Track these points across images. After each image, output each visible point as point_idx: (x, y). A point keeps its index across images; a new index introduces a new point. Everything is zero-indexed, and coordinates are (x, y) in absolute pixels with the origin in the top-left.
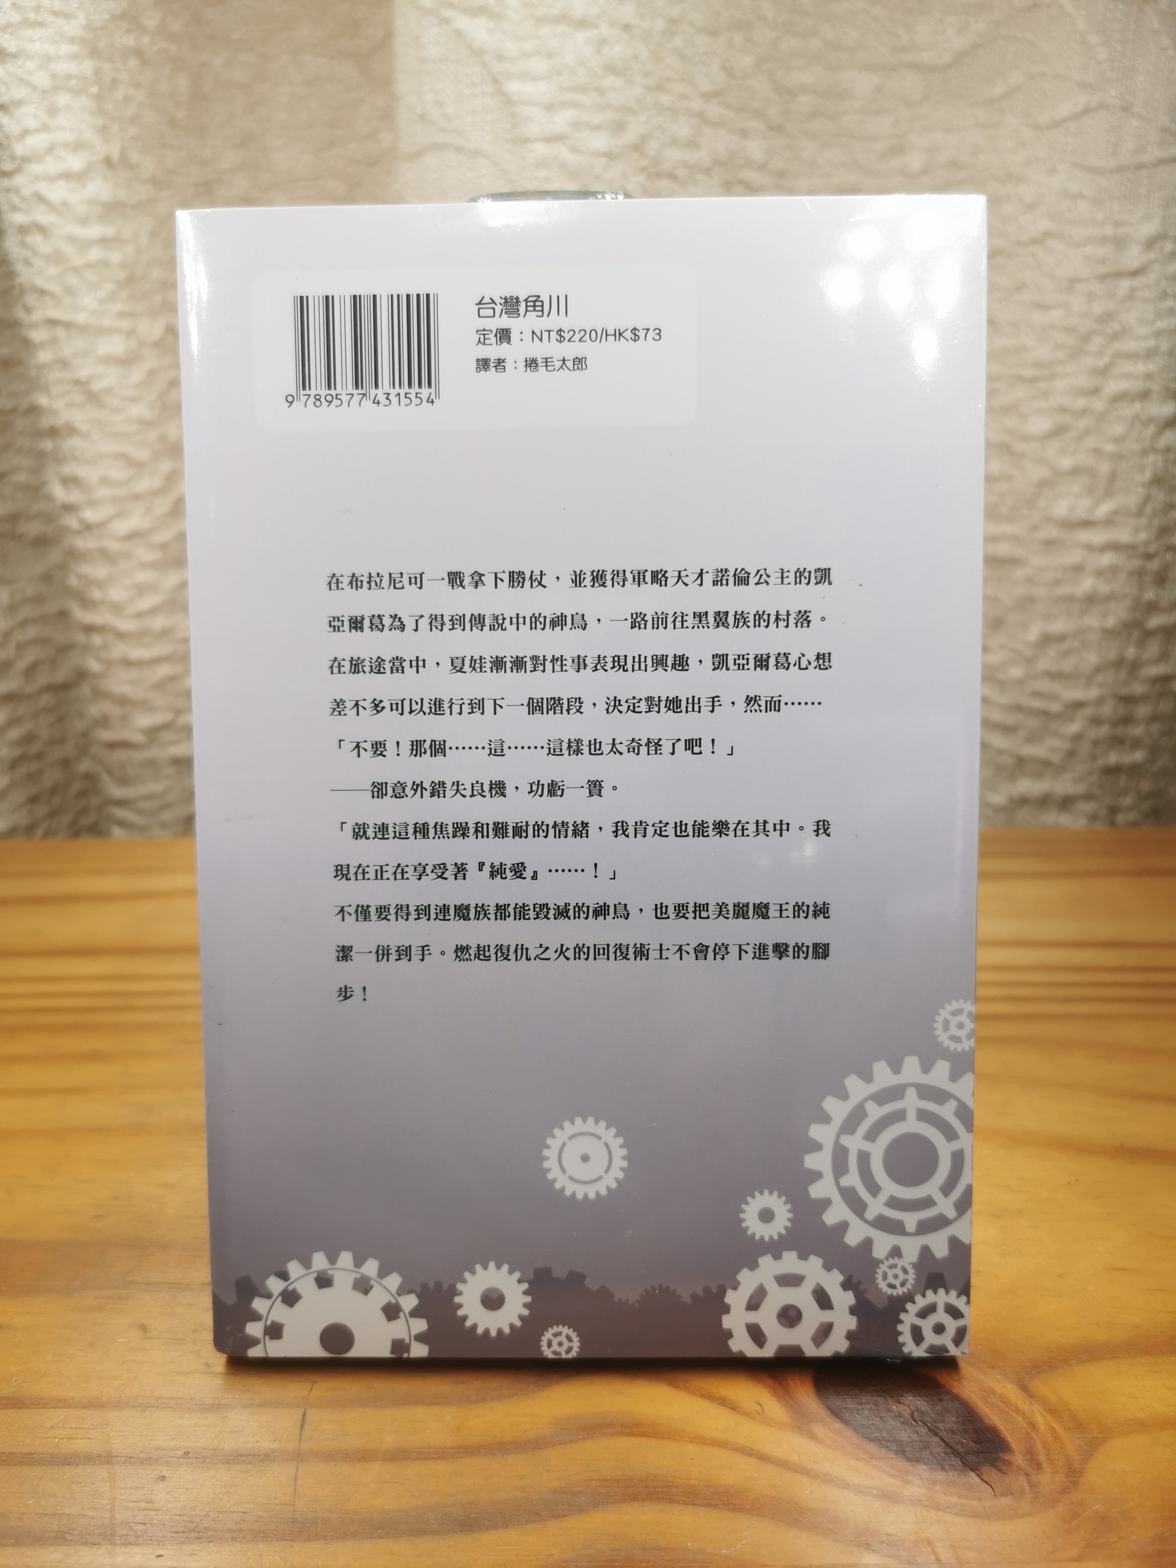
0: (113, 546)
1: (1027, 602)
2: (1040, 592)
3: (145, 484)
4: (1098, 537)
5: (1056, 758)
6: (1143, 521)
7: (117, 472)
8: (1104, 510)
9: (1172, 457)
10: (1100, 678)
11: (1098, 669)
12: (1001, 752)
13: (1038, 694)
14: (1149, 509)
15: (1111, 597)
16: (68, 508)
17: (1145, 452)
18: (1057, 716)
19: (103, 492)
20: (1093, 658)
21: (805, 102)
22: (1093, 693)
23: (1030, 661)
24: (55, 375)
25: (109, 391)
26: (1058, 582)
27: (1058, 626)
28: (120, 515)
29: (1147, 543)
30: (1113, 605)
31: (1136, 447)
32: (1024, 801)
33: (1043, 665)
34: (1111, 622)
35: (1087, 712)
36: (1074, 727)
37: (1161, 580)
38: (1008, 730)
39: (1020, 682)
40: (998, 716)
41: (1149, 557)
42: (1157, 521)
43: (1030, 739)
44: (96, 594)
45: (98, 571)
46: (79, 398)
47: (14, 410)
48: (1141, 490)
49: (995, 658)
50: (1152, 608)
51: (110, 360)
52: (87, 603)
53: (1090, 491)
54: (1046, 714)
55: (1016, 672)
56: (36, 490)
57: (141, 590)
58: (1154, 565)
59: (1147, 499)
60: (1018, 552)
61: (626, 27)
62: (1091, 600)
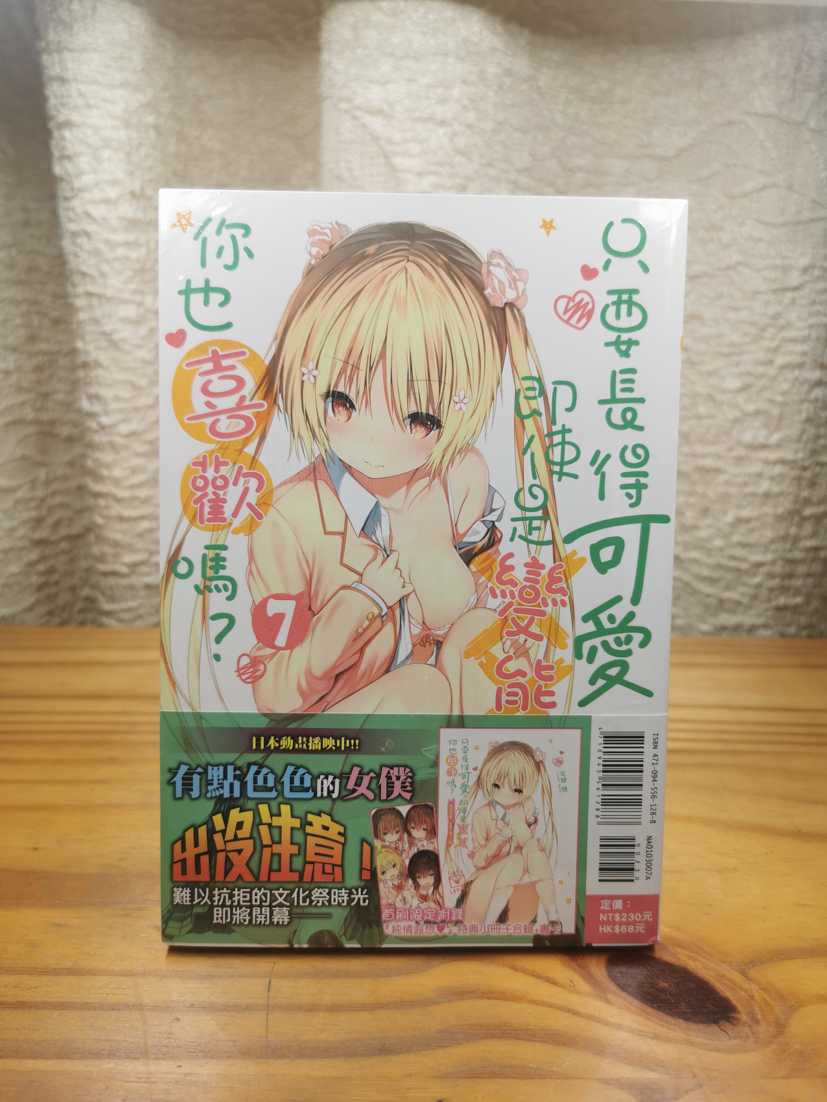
0: (119, 441)
1: (725, 498)
2: (734, 490)
3: (143, 401)
4: (772, 455)
5: (745, 600)
6: (801, 446)
7: (125, 393)
8: (775, 438)
9: (819, 404)
10: (773, 547)
11: (772, 542)
12: (709, 596)
13: (733, 558)
14: (804, 438)
15: (780, 494)
16: (91, 415)
17: (802, 402)
18: (746, 572)
19: (115, 405)
20: (769, 534)
21: (580, 177)
22: (769, 557)
23: (726, 536)
24: (89, 328)
25: (124, 340)
26: (745, 484)
27: (746, 513)
28: (125, 421)
29: (803, 460)
30: (781, 499)
31: (796, 398)
32: (724, 628)
33: (736, 538)
34: (780, 510)
35: (765, 569)
36: (757, 580)
37: (812, 484)
38: (713, 581)
39: (721, 549)
40: (706, 572)
41: (805, 469)
42: (810, 446)
43: (727, 588)
44: (105, 472)
45: (107, 457)
46: (103, 344)
47: (59, 352)
48: (799, 426)
49: (703, 534)
50: (807, 502)
51: (126, 320)
52: (98, 478)
53: (766, 426)
54: (738, 570)
55: (718, 543)
56: (69, 405)
57: (134, 471)
58: (808, 474)
59: (803, 431)
60: (720, 464)
61: (469, 126)
62: (767, 496)
